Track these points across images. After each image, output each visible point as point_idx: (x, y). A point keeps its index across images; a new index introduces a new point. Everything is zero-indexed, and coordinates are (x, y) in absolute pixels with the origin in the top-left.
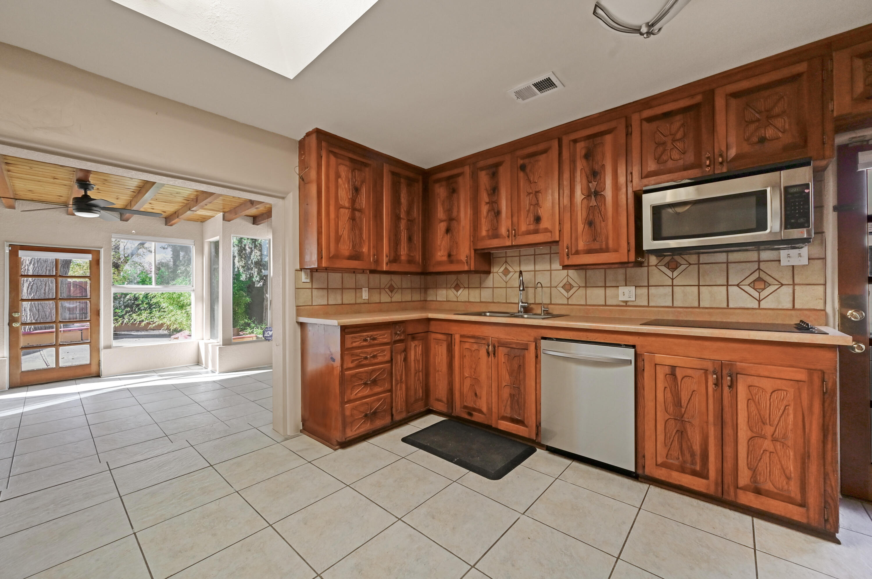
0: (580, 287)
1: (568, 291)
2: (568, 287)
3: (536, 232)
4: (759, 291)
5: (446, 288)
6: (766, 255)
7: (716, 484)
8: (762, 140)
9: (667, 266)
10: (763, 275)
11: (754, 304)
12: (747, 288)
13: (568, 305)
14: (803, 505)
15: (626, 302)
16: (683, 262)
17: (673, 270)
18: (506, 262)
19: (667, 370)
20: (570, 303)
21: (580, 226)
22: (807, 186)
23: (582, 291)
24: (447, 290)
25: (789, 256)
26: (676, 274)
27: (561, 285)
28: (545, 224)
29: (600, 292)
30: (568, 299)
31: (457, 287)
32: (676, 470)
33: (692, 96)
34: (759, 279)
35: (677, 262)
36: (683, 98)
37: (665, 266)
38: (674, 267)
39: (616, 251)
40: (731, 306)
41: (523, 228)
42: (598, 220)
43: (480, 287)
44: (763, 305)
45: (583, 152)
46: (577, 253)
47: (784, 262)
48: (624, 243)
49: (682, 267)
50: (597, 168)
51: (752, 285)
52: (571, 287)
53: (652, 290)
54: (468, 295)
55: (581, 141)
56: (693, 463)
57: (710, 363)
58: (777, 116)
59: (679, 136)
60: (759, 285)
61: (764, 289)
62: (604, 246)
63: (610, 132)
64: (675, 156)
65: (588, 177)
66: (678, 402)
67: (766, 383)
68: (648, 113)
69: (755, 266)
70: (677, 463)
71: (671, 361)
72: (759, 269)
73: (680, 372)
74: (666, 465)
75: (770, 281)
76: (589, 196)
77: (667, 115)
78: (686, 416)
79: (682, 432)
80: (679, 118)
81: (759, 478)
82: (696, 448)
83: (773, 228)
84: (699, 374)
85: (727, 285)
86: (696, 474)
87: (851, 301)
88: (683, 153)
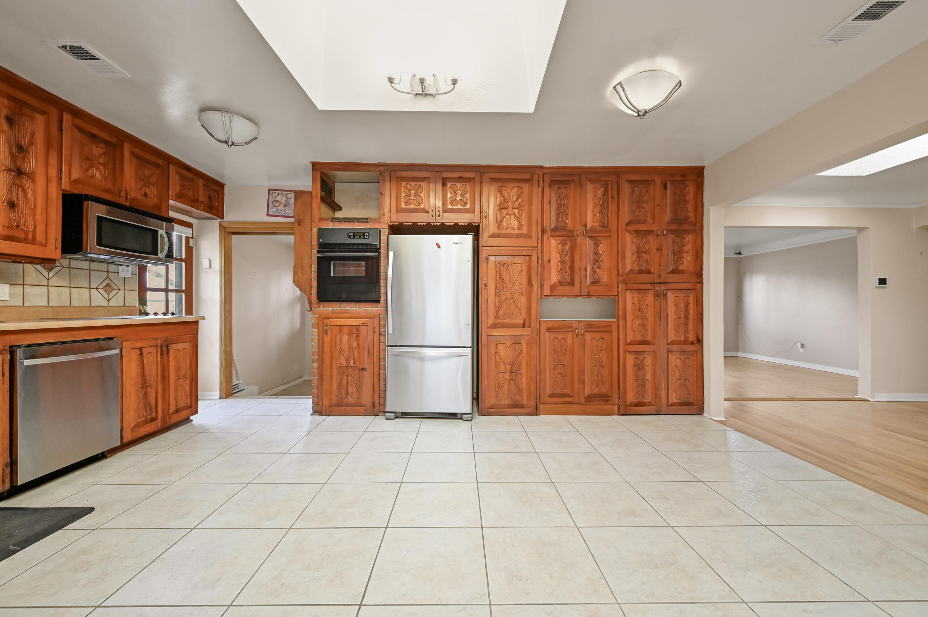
4: (108, 293)
6: (112, 269)
7: (161, 419)
8: (145, 195)
10: (110, 282)
11: (105, 303)
12: (100, 290)
14: (187, 407)
16: (57, 264)
17: (49, 270)
19: (137, 352)
25: (123, 271)
26: (51, 274)
32: (143, 424)
33: (111, 135)
34: (108, 285)
36: (105, 132)
38: (50, 267)
39: (45, 245)
40: (92, 305)
42: (21, 205)
44: (111, 304)
47: (121, 275)
48: (53, 239)
49: (57, 269)
50: (24, 143)
51: (104, 289)
53: (28, 289)
56: (151, 413)
57: (159, 341)
58: (153, 184)
59: (102, 160)
60: (108, 289)
61: (111, 292)
62: (30, 236)
63: (42, 113)
64: (98, 176)
65: (10, 148)
66: (143, 374)
67: (180, 346)
68: (80, 123)
69: (105, 275)
70: (143, 419)
71: (139, 345)
72: (108, 277)
73: (145, 351)
74: (137, 426)
75: (114, 286)
76: (11, 170)
77: (93, 136)
78: (148, 382)
79: (146, 395)
80: (102, 145)
81: (178, 403)
82: (153, 402)
83: (161, 255)
84: (153, 350)
85: (90, 288)
86: (153, 420)
87: (143, 301)
88: (105, 178)
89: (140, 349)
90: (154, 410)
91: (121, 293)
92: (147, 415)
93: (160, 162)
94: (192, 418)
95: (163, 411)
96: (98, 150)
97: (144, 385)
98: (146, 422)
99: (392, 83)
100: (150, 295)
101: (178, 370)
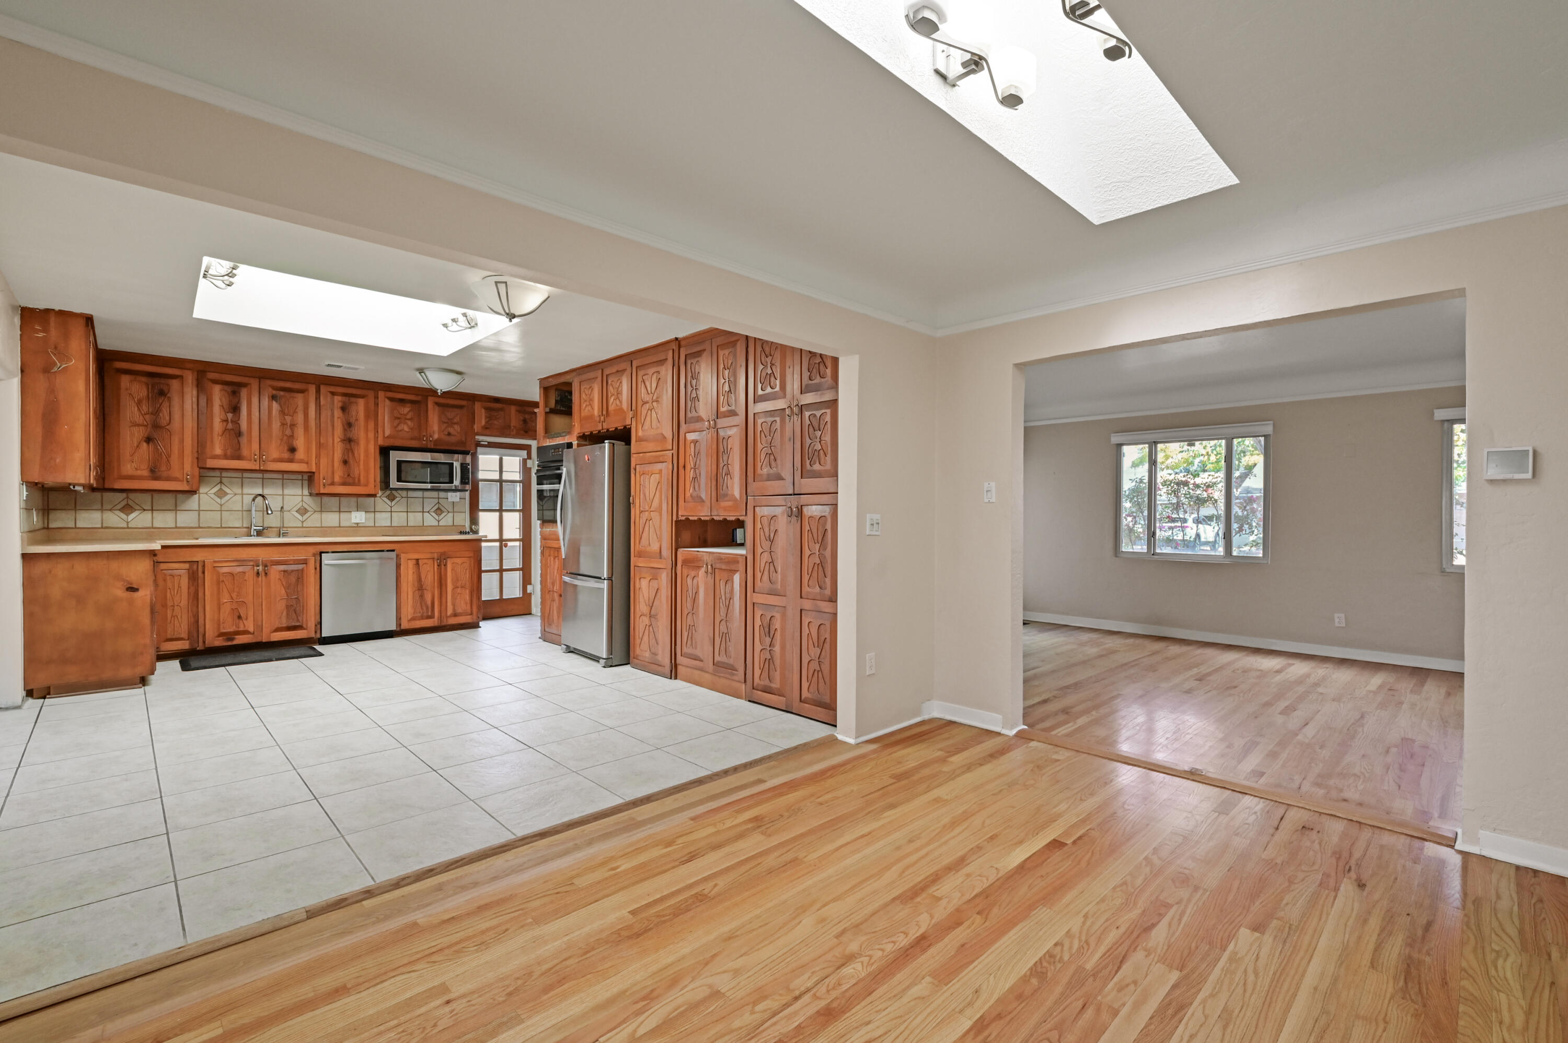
0: (315, 511)
1: (302, 515)
2: (303, 511)
3: (291, 461)
4: (439, 515)
5: (102, 510)
6: (442, 494)
7: (438, 619)
8: (449, 434)
9: (388, 497)
10: (440, 506)
11: (436, 523)
12: (432, 513)
13: (303, 527)
14: (471, 614)
15: (357, 524)
16: (397, 495)
17: (392, 500)
18: (221, 482)
19: (414, 562)
20: (304, 526)
21: (337, 464)
22: (469, 464)
23: (317, 515)
24: (102, 512)
25: (452, 496)
26: (393, 503)
27: (296, 509)
28: (300, 454)
29: (336, 515)
30: (303, 522)
31: (127, 509)
32: (419, 620)
33: (417, 395)
34: (439, 509)
35: (394, 496)
36: (411, 394)
37: (386, 497)
38: (392, 498)
39: (366, 485)
40: (425, 525)
41: (275, 454)
42: (351, 461)
43: (176, 510)
44: (441, 523)
45: (340, 404)
46: (333, 484)
47: (450, 500)
48: (372, 480)
49: (398, 499)
50: (352, 420)
51: (435, 512)
52: (306, 511)
53: (378, 515)
54: (151, 520)
55: (337, 395)
56: (427, 612)
57: (436, 554)
58: (455, 423)
59: (409, 417)
60: (439, 512)
61: (440, 515)
62: (357, 481)
63: (362, 397)
64: (406, 429)
65: (343, 426)
66: (419, 579)
67: (459, 561)
68: (390, 394)
69: (436, 501)
70: (419, 615)
71: (416, 556)
72: (438, 503)
73: (421, 562)
74: (413, 619)
75: (443, 509)
76: (344, 440)
77: (402, 401)
78: (424, 586)
79: (422, 596)
80: (409, 405)
81: (456, 608)
82: (429, 603)
83: (457, 482)
84: (430, 562)
85: (423, 512)
86: (429, 617)
87: (474, 520)
88: (411, 429)
89: (417, 560)
90: (430, 610)
91: (450, 515)
92: (423, 613)
93: (464, 403)
94: (481, 624)
95: (440, 612)
96: (405, 410)
97: (420, 588)
98: (422, 618)
99: (447, 327)
100: (482, 516)
101: (456, 580)
